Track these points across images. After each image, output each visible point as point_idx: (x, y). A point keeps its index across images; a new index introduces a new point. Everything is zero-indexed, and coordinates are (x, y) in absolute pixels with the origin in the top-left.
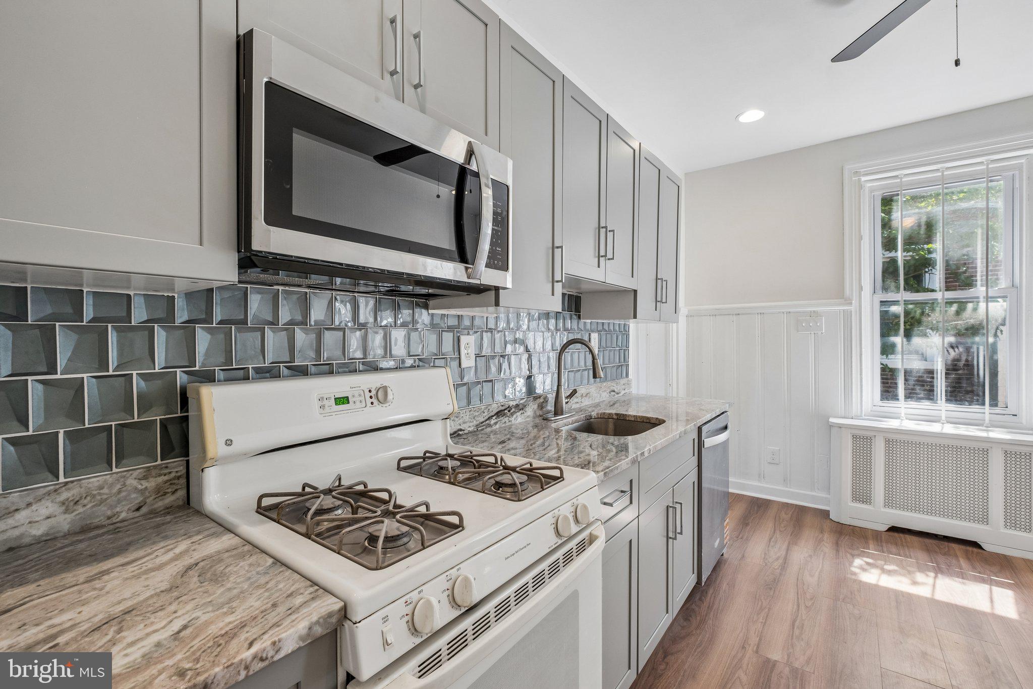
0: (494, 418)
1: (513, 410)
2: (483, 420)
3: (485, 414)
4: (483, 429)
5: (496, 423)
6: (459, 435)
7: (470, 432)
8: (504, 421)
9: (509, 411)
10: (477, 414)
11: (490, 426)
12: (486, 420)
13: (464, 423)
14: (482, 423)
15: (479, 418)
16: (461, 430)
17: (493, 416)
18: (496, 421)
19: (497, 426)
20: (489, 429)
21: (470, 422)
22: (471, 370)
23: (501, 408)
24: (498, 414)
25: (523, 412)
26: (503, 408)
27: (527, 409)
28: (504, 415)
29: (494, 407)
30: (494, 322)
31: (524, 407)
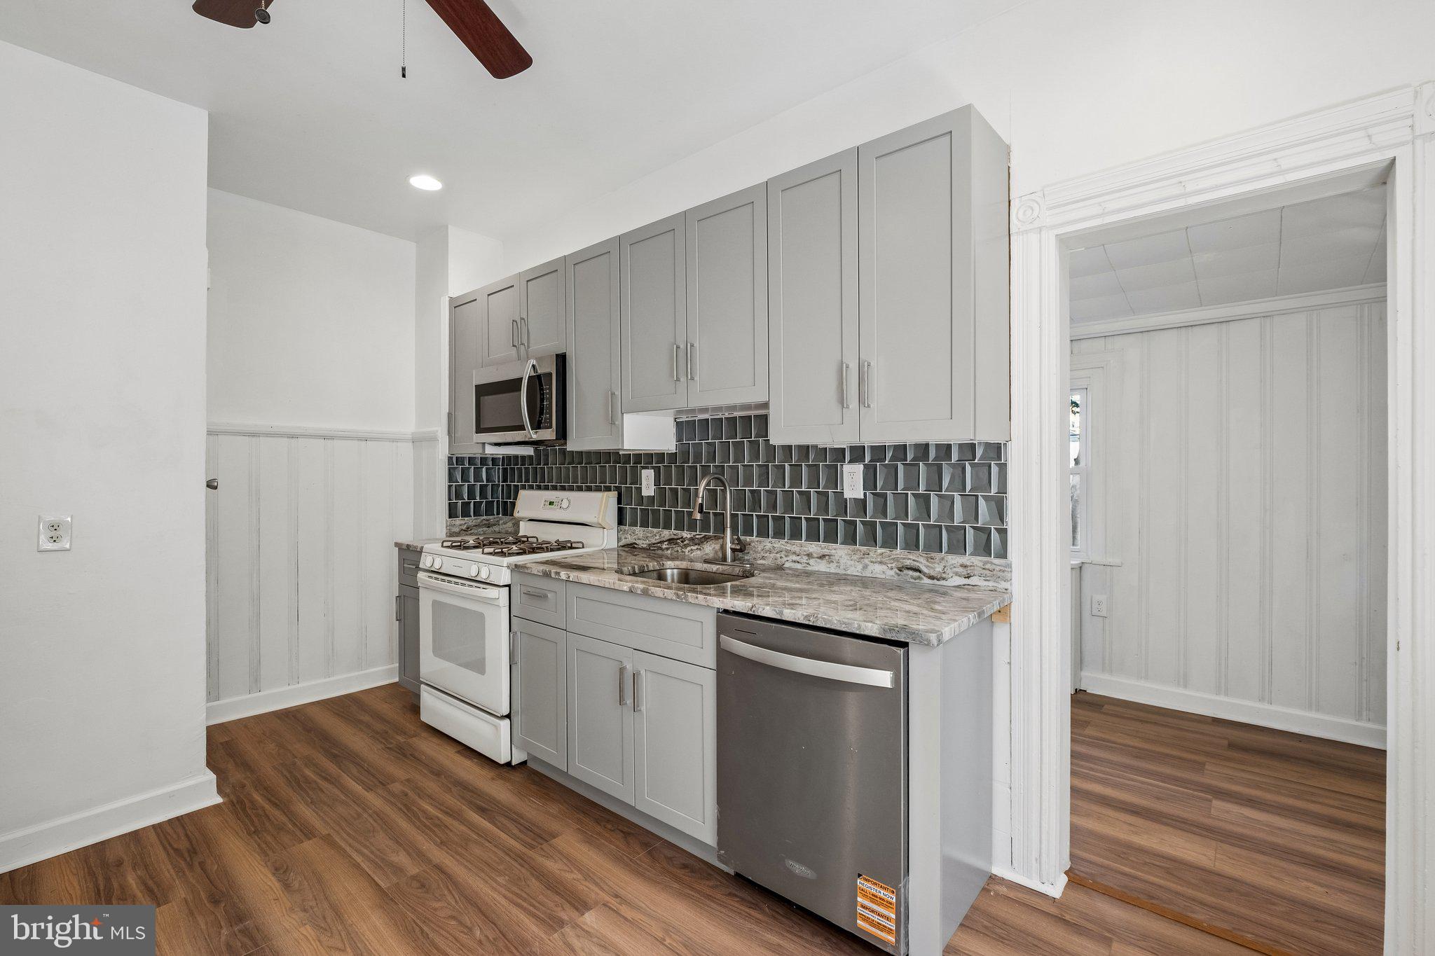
0: (666, 543)
1: (686, 542)
2: (656, 542)
3: (657, 538)
4: (654, 550)
5: (667, 549)
6: (634, 547)
7: (643, 549)
8: (676, 549)
9: (682, 542)
10: (649, 535)
11: (661, 549)
12: (658, 543)
13: (639, 539)
14: (654, 544)
15: (652, 540)
16: (636, 544)
17: (665, 541)
18: (667, 546)
19: (669, 552)
20: (660, 552)
21: (645, 540)
22: (651, 499)
23: (673, 537)
24: (670, 541)
25: (699, 547)
26: (675, 537)
27: (705, 546)
28: (677, 543)
29: (666, 534)
30: (673, 456)
31: (700, 542)
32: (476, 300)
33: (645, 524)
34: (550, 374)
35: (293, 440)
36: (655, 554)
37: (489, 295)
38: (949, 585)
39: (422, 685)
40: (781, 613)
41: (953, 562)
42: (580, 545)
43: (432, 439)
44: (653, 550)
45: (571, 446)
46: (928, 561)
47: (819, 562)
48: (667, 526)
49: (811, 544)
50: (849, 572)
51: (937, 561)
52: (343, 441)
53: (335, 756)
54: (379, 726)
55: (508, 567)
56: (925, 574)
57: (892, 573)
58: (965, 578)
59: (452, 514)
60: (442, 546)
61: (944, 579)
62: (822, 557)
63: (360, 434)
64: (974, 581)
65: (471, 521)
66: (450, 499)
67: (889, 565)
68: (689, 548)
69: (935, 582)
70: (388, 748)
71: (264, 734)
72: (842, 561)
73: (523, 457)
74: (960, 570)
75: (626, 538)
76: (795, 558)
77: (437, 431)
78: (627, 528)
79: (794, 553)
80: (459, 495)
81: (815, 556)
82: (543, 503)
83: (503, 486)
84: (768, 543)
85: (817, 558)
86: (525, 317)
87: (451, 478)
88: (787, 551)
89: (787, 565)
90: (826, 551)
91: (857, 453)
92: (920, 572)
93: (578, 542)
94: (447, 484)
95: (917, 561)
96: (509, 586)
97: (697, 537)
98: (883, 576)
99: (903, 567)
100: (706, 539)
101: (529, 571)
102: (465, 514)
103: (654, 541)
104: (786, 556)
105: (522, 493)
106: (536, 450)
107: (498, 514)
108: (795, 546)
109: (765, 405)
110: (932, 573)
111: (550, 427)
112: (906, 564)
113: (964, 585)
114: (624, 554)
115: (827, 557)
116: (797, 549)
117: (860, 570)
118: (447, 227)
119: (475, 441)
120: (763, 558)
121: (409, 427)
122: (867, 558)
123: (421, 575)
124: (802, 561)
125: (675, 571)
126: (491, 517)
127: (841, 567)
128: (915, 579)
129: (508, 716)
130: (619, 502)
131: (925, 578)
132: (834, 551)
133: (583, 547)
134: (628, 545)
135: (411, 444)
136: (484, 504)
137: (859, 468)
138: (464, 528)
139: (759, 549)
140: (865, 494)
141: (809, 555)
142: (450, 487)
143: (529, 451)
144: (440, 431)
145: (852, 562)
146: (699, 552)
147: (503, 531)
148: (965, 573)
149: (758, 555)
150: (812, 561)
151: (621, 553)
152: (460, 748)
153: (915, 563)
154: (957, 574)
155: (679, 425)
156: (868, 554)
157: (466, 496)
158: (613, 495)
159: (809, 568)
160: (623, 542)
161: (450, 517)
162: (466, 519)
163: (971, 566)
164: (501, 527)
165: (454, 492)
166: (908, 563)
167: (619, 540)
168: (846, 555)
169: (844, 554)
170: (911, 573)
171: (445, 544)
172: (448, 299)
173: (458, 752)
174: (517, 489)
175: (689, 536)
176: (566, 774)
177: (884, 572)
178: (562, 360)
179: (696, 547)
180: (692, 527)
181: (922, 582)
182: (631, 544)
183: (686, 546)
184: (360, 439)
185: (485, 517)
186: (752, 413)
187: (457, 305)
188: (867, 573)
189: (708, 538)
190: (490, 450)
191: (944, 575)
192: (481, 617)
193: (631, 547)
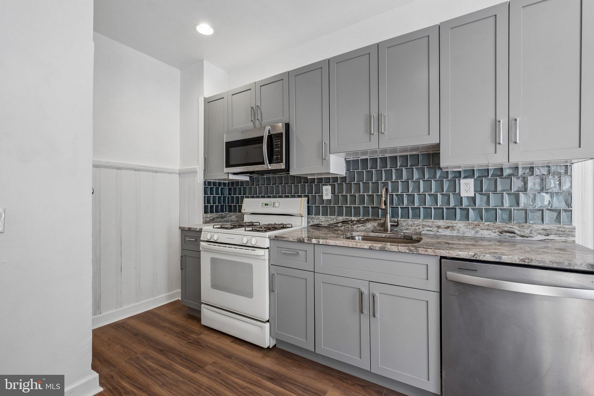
0: (341, 223)
1: (355, 222)
3: (334, 221)
4: (333, 227)
5: (342, 226)
6: (319, 226)
7: (325, 227)
8: (347, 226)
9: (352, 222)
10: (329, 219)
11: (337, 226)
12: (335, 223)
13: (322, 222)
14: (332, 224)
15: (331, 222)
16: (320, 224)
17: (340, 223)
19: (343, 228)
20: (337, 228)
21: (326, 222)
22: (329, 201)
23: (345, 220)
24: (343, 222)
25: (363, 225)
26: (347, 220)
27: (367, 224)
28: (348, 223)
29: (341, 219)
30: (344, 179)
31: (364, 222)
32: (223, 98)
33: (325, 214)
34: (282, 134)
35: (119, 171)
36: (333, 229)
37: (232, 95)
38: (535, 240)
39: (202, 305)
40: (500, 258)
41: (537, 228)
42: (290, 226)
43: (194, 172)
44: (331, 227)
45: (292, 173)
46: (520, 228)
47: (445, 231)
48: (340, 214)
49: (440, 221)
50: (466, 235)
51: (526, 227)
52: (144, 172)
53: (161, 351)
54: (177, 329)
55: (269, 238)
56: (518, 235)
57: (495, 234)
58: (545, 236)
59: (206, 212)
60: (213, 228)
61: (531, 237)
62: (448, 227)
63: (153, 169)
64: (551, 237)
65: (214, 215)
66: (205, 204)
67: (494, 231)
68: (356, 226)
69: (525, 238)
70: (190, 342)
71: (109, 339)
72: (461, 229)
73: (242, 182)
74: (542, 231)
75: (313, 222)
76: (428, 229)
77: (197, 167)
78: (313, 216)
79: (428, 226)
80: (209, 202)
81: (443, 227)
82: (261, 204)
83: (228, 197)
84: (410, 221)
85: (444, 228)
86: (259, 105)
87: (205, 193)
88: (423, 225)
89: (423, 232)
90: (450, 225)
91: (470, 173)
92: (514, 233)
93: (289, 224)
94: (203, 195)
95: (512, 228)
96: (268, 248)
97: (362, 219)
98: (489, 236)
99: (503, 231)
100: (368, 220)
101: (286, 239)
102: (212, 212)
103: (332, 222)
104: (423, 228)
105: (245, 200)
106: (250, 177)
107: (226, 212)
108: (429, 222)
109: (438, 146)
110: (523, 234)
111: (282, 162)
112: (505, 230)
113: (545, 240)
114: (312, 230)
115: (451, 228)
116: (430, 224)
117: (473, 234)
118: (202, 61)
119: (225, 172)
120: (407, 229)
121: (177, 166)
122: (478, 227)
123: (202, 243)
124: (433, 230)
125: (360, 237)
126: (223, 213)
127: (461, 232)
128: (511, 237)
129: (268, 321)
130: (308, 203)
131: (518, 237)
132: (455, 224)
133: (292, 227)
134: (315, 225)
135: (178, 175)
136: (220, 207)
137: (471, 181)
138: (211, 219)
139: (404, 225)
140: (475, 194)
141: (439, 227)
142: (205, 197)
143: (246, 178)
144: (198, 168)
145: (468, 230)
146: (363, 227)
147: (229, 220)
148: (545, 233)
149: (403, 228)
150: (440, 230)
151: (309, 229)
152: (232, 339)
153: (511, 229)
154: (539, 234)
155: (348, 162)
156: (479, 225)
157: (212, 202)
158: (304, 200)
159: (439, 234)
160: (311, 223)
161: (205, 213)
162: (212, 214)
163: (549, 229)
164: (228, 218)
165: (207, 200)
166: (506, 229)
167: (308, 222)
168: (464, 226)
169: (462, 226)
170: (508, 234)
171: (215, 227)
172: (203, 99)
173: (232, 342)
174: (242, 198)
175: (356, 219)
176: (314, 353)
177: (489, 234)
178: (287, 126)
179: (361, 225)
180: (357, 214)
181: (516, 239)
182: (317, 225)
183: (354, 225)
184: (153, 172)
185: (220, 213)
186: (408, 153)
187: (208, 102)
188: (479, 235)
189: (369, 220)
190: (231, 177)
191: (531, 235)
192: (250, 266)
193: (317, 226)
